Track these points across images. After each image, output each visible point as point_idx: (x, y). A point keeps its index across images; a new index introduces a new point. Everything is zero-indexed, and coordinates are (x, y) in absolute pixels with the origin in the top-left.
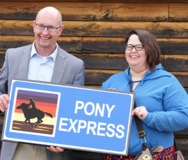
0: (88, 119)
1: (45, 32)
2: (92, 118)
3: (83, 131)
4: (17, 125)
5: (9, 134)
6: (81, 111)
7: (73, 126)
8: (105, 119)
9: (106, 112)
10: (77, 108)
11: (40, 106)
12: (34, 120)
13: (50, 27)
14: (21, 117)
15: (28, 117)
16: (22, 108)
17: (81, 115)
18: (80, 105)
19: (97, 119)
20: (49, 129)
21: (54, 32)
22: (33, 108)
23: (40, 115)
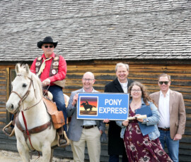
0: (111, 107)
1: (87, 81)
2: (113, 106)
3: (109, 112)
4: (82, 112)
5: (79, 117)
6: (108, 104)
7: (105, 111)
8: (118, 106)
9: (118, 102)
11: (90, 103)
12: (88, 110)
13: (89, 79)
14: (83, 109)
15: (86, 108)
16: (83, 105)
17: (108, 105)
18: (107, 101)
19: (115, 106)
20: (95, 113)
21: (90, 82)
22: (87, 104)
23: (91, 107)
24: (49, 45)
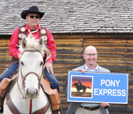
7: (101, 93)
8: (116, 88)
9: (116, 84)
10: (102, 83)
14: (75, 90)
15: (79, 89)
16: (75, 85)
20: (89, 95)
22: (80, 85)
24: (35, 15)
